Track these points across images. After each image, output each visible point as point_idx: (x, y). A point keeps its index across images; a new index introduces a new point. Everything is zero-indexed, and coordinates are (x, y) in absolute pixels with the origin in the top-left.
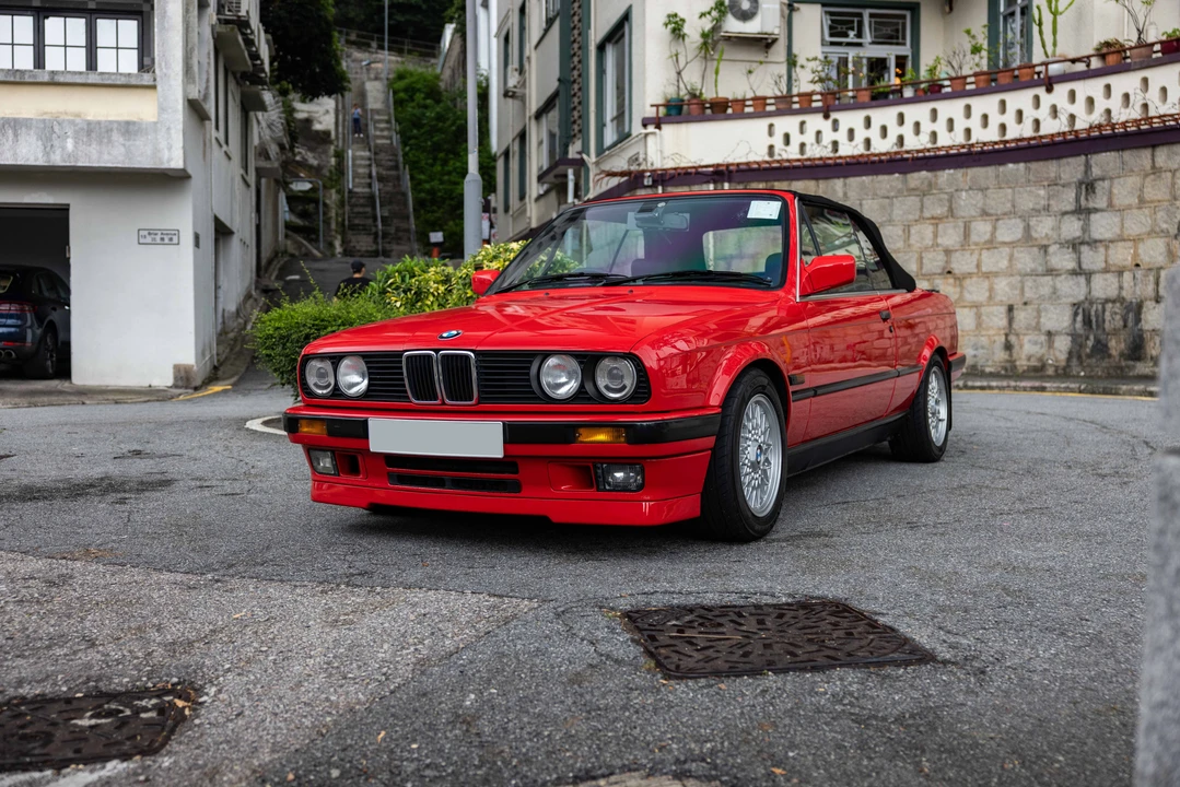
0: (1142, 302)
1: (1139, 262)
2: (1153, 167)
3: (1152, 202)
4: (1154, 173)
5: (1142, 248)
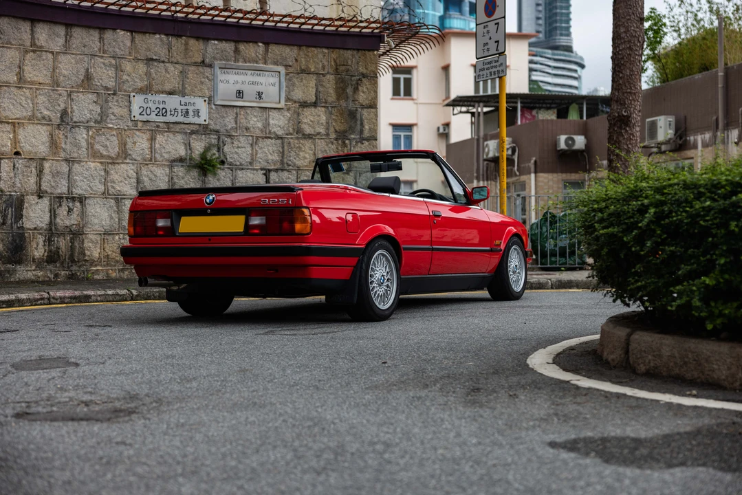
0: (23, 196)
1: (19, 150)
2: (33, 44)
3: (32, 83)
4: (34, 51)
5: (21, 134)
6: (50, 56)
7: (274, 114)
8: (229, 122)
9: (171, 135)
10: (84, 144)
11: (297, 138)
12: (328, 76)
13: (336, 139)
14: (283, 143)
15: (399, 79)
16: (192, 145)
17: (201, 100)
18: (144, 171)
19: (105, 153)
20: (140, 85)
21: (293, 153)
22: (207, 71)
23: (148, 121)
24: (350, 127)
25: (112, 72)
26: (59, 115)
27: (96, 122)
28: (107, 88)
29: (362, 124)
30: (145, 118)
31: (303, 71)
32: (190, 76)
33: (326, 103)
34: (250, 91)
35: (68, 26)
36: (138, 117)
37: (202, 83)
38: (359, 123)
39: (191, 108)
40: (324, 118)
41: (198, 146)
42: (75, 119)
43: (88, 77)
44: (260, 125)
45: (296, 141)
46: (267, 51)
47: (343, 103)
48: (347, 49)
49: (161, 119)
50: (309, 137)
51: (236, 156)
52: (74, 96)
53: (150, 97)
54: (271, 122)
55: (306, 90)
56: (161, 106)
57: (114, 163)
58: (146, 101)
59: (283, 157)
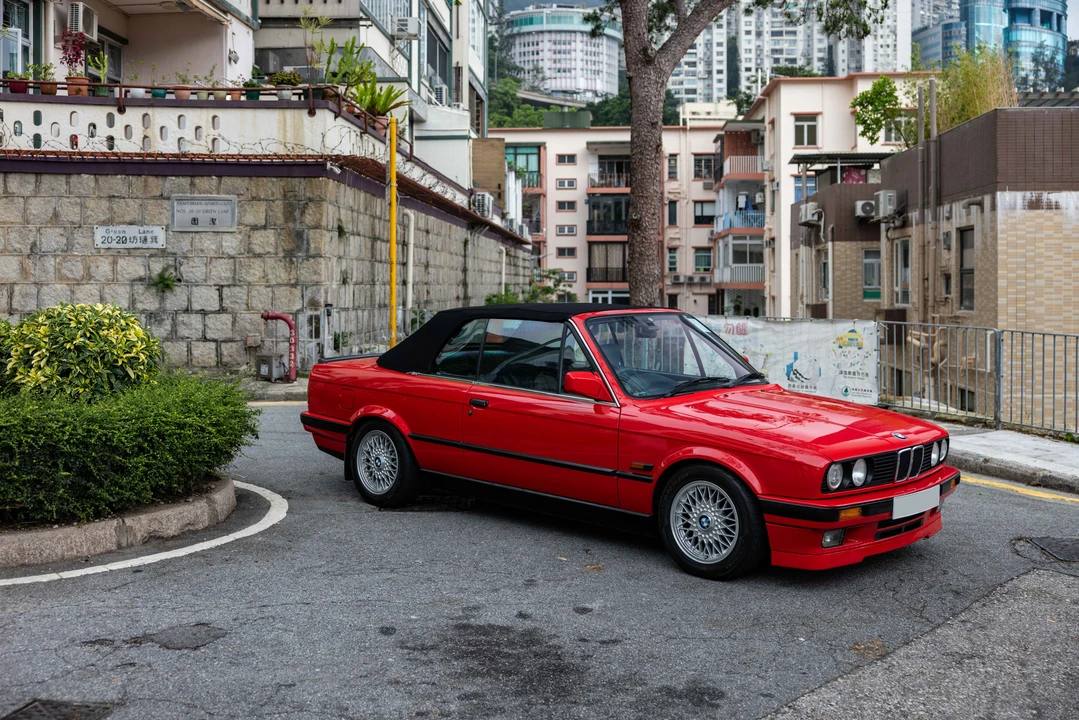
2: (5, 191)
3: (5, 222)
4: (6, 197)
6: (21, 200)
7: (227, 237)
8: (185, 244)
9: (131, 259)
10: (52, 269)
11: (248, 257)
12: (277, 202)
13: (284, 257)
14: (235, 262)
15: (803, 126)
16: (151, 266)
17: (159, 228)
18: (107, 290)
19: (71, 276)
20: (103, 218)
21: (244, 271)
22: (166, 203)
23: (109, 248)
24: (298, 246)
25: (77, 209)
26: (29, 247)
27: (63, 251)
28: (73, 223)
29: (308, 243)
30: (106, 246)
31: (253, 198)
32: (150, 208)
33: (275, 225)
34: (204, 218)
35: (38, 174)
36: (100, 245)
37: (161, 213)
38: (305, 242)
39: (149, 236)
40: (272, 239)
41: (157, 267)
42: (43, 250)
43: (56, 215)
44: (213, 247)
45: (247, 260)
46: (220, 182)
47: (291, 225)
48: (295, 177)
49: (122, 246)
50: (259, 256)
51: (191, 274)
52: (43, 231)
53: (111, 228)
54: (224, 244)
55: (256, 214)
56: (121, 236)
57: (78, 284)
58: (107, 231)
59: (235, 274)
